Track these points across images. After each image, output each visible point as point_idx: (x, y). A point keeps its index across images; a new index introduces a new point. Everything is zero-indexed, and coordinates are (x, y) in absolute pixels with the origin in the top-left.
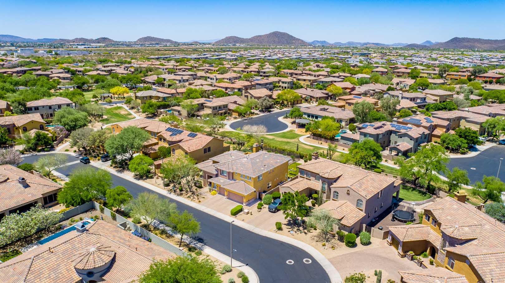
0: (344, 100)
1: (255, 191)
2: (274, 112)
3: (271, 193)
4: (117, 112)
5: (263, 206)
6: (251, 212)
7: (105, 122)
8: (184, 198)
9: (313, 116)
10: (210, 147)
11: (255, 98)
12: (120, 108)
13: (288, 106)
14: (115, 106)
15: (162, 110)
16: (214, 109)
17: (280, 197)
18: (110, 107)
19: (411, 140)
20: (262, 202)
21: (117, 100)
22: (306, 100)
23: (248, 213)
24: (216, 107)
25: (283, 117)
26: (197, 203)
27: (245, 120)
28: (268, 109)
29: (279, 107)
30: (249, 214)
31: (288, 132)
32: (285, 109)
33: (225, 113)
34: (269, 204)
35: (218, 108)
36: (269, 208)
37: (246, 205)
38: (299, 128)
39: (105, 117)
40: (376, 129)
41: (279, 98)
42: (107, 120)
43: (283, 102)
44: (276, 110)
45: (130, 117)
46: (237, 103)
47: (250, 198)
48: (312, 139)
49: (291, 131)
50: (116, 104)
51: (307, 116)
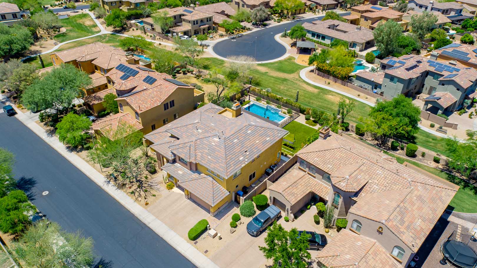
0: (359, 11)
2: (270, 26)
4: (80, 21)
5: (240, 219)
7: (61, 38)
8: (125, 194)
9: (318, 36)
10: (173, 101)
11: (248, 6)
12: (85, 16)
13: (289, 17)
14: (80, 12)
15: (133, 22)
16: (194, 24)
18: (73, 14)
19: (458, 90)
21: (85, 4)
22: (311, 9)
23: (215, 236)
24: (197, 21)
25: (280, 34)
26: (142, 205)
27: (233, 38)
28: (263, 21)
29: (277, 19)
30: (217, 238)
31: (286, 60)
32: (285, 22)
33: (209, 28)
35: (199, 22)
37: (215, 216)
38: (300, 53)
39: (63, 30)
40: (408, 70)
41: (277, 6)
42: (64, 35)
43: (282, 11)
44: (273, 24)
45: (94, 29)
46: (226, 13)
48: (316, 75)
49: (290, 59)
50: (82, 10)
51: (311, 35)
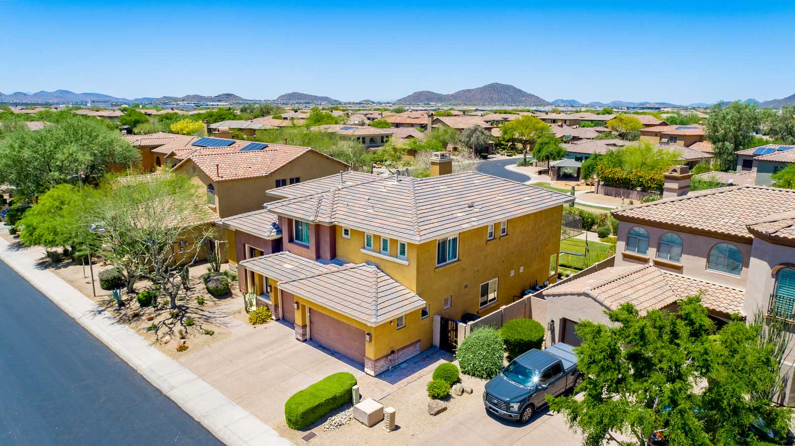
0: (656, 134)
1: (424, 313)
2: (496, 159)
3: (498, 322)
5: (459, 381)
6: (393, 415)
10: (297, 179)
17: (541, 340)
20: (456, 363)
23: (375, 419)
24: (364, 138)
25: (516, 165)
30: (383, 426)
34: (489, 376)
35: (368, 141)
36: (488, 397)
37: (378, 376)
43: (513, 146)
44: (500, 157)
47: (400, 339)
48: (601, 195)
